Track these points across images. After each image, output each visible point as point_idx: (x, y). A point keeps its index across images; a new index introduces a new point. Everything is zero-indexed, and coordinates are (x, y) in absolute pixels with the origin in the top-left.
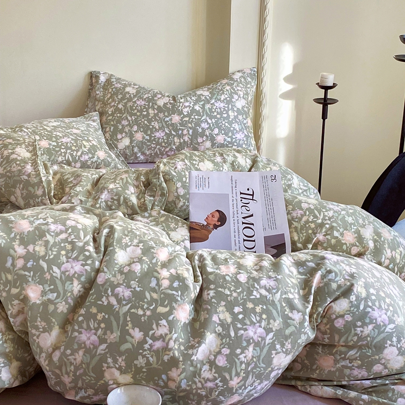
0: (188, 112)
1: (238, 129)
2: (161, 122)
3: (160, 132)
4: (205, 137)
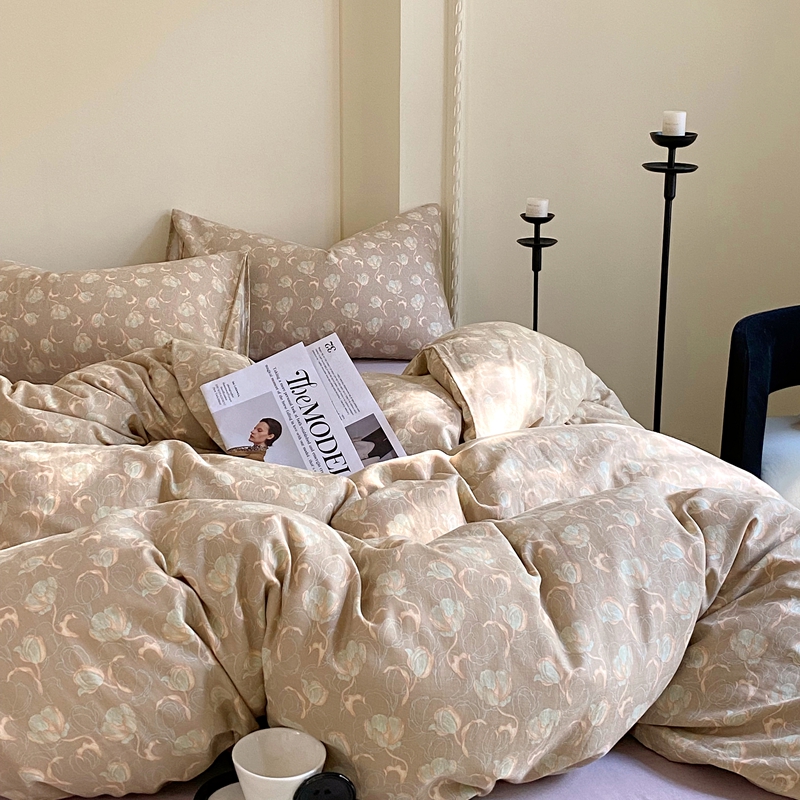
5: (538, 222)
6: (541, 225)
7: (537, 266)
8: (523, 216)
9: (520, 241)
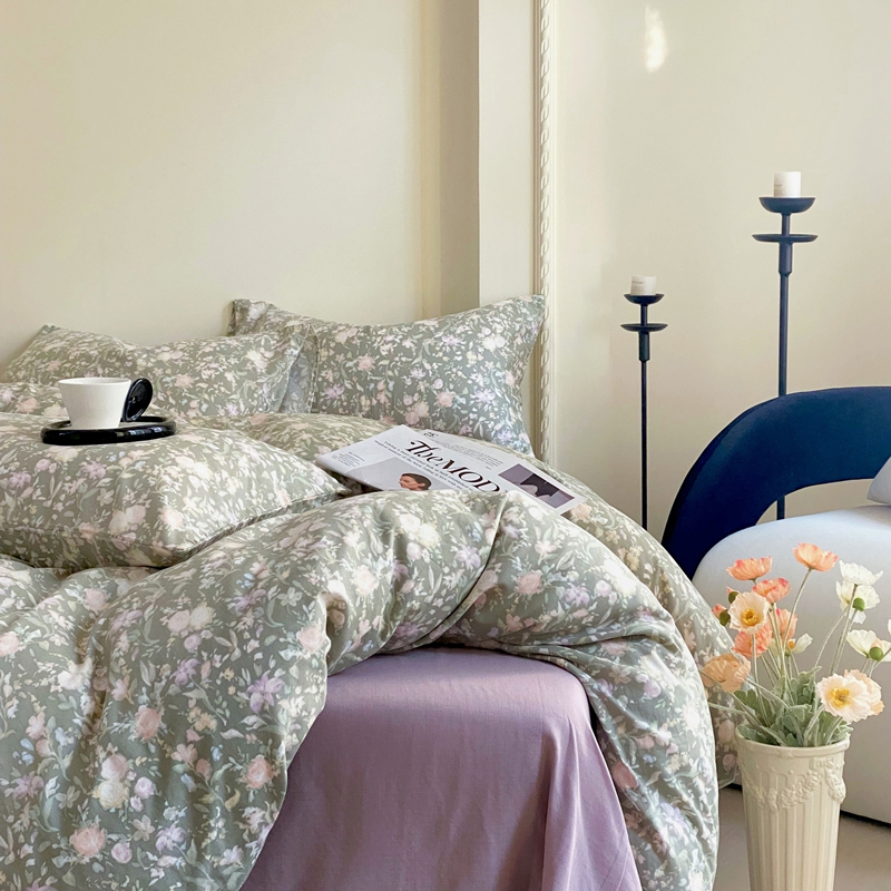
0: (389, 351)
1: (481, 384)
2: (339, 371)
3: (335, 388)
4: (416, 395)
7: (644, 356)
8: (629, 297)
9: (624, 326)
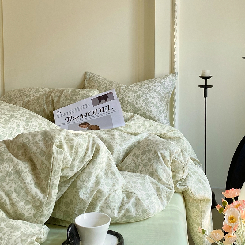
5: (206, 78)
6: (207, 80)
7: (206, 95)
8: (201, 77)
9: (199, 86)
